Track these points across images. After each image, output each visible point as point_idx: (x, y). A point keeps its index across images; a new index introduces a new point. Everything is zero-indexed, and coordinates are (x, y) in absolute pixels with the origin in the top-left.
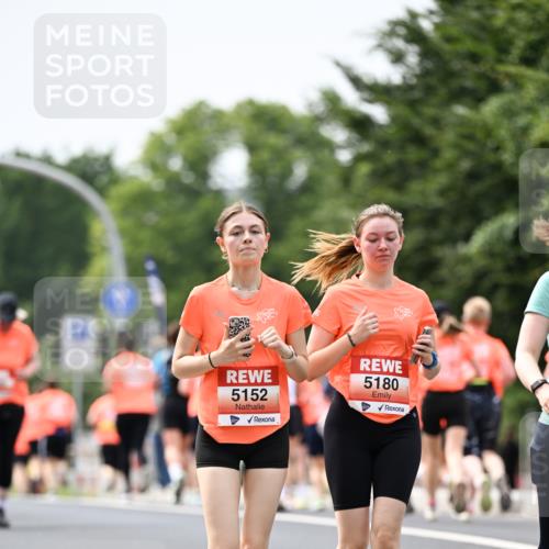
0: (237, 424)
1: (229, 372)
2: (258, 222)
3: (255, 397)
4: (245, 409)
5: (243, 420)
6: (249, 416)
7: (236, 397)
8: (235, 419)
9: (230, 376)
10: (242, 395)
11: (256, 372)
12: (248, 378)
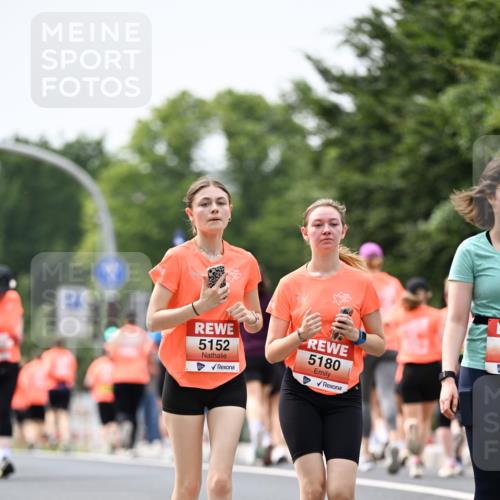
0: (202, 370)
1: (197, 324)
2: (225, 195)
3: (219, 347)
4: (210, 358)
5: (208, 367)
7: (202, 346)
8: (201, 366)
9: (199, 328)
11: (221, 325)
12: (214, 330)
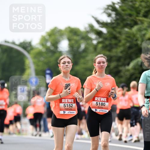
2: (70, 60)
5: (67, 112)
6: (68, 111)
8: (64, 112)
10: (66, 106)
